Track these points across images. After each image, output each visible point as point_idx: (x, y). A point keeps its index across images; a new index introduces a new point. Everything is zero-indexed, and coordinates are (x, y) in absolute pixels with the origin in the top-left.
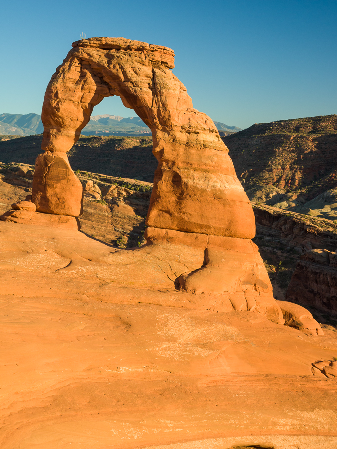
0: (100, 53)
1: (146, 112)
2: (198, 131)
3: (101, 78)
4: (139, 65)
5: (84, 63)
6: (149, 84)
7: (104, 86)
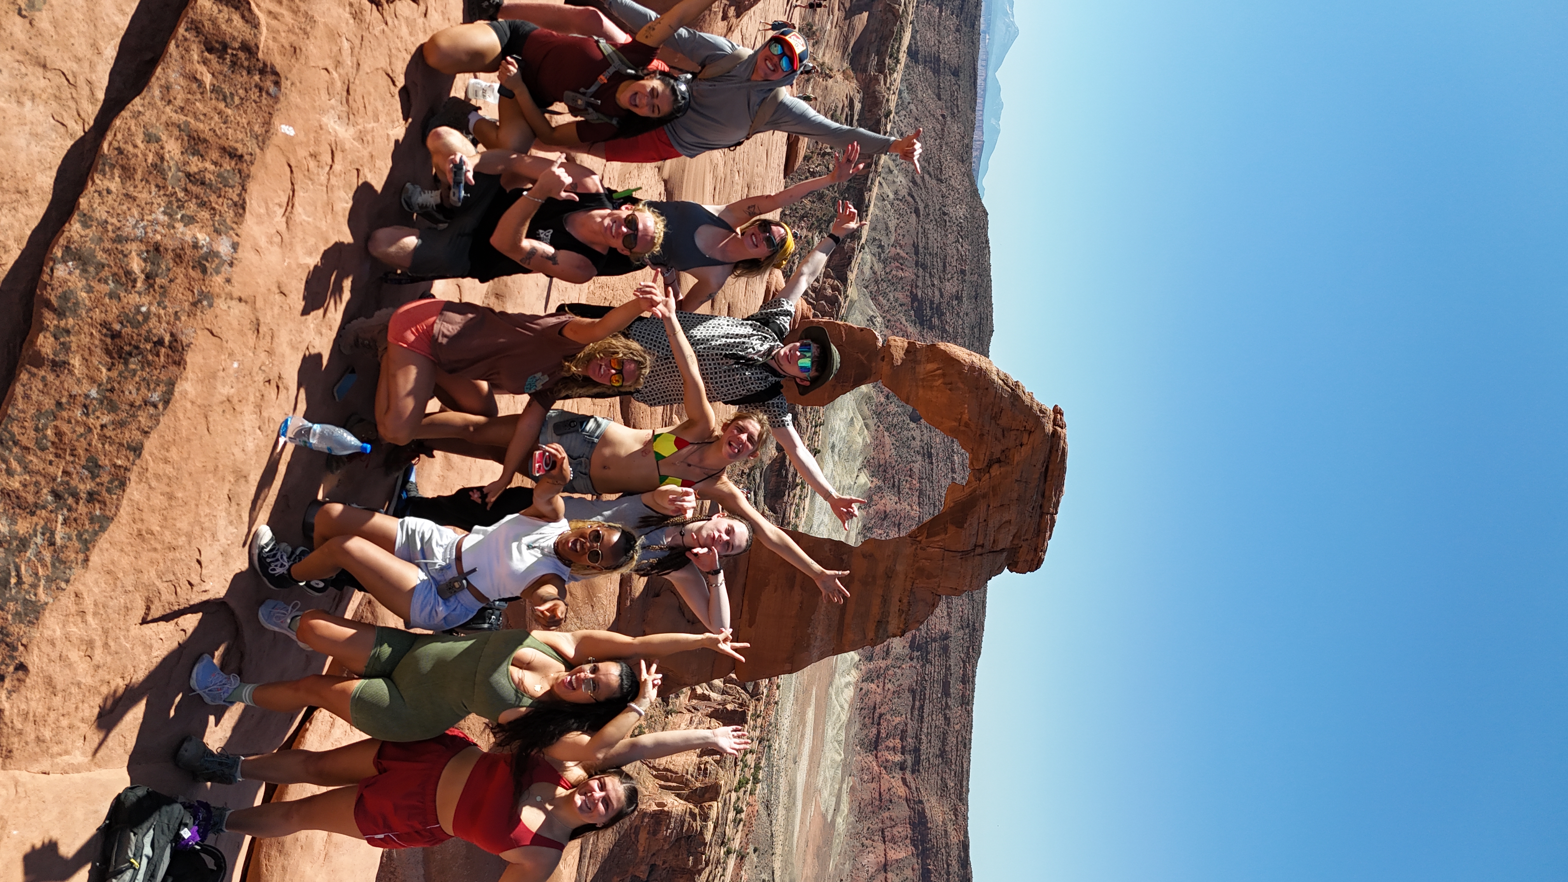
0: (1039, 466)
1: (937, 538)
2: (903, 616)
3: (999, 461)
4: (1013, 530)
5: (1026, 436)
6: (982, 546)
7: (985, 464)
